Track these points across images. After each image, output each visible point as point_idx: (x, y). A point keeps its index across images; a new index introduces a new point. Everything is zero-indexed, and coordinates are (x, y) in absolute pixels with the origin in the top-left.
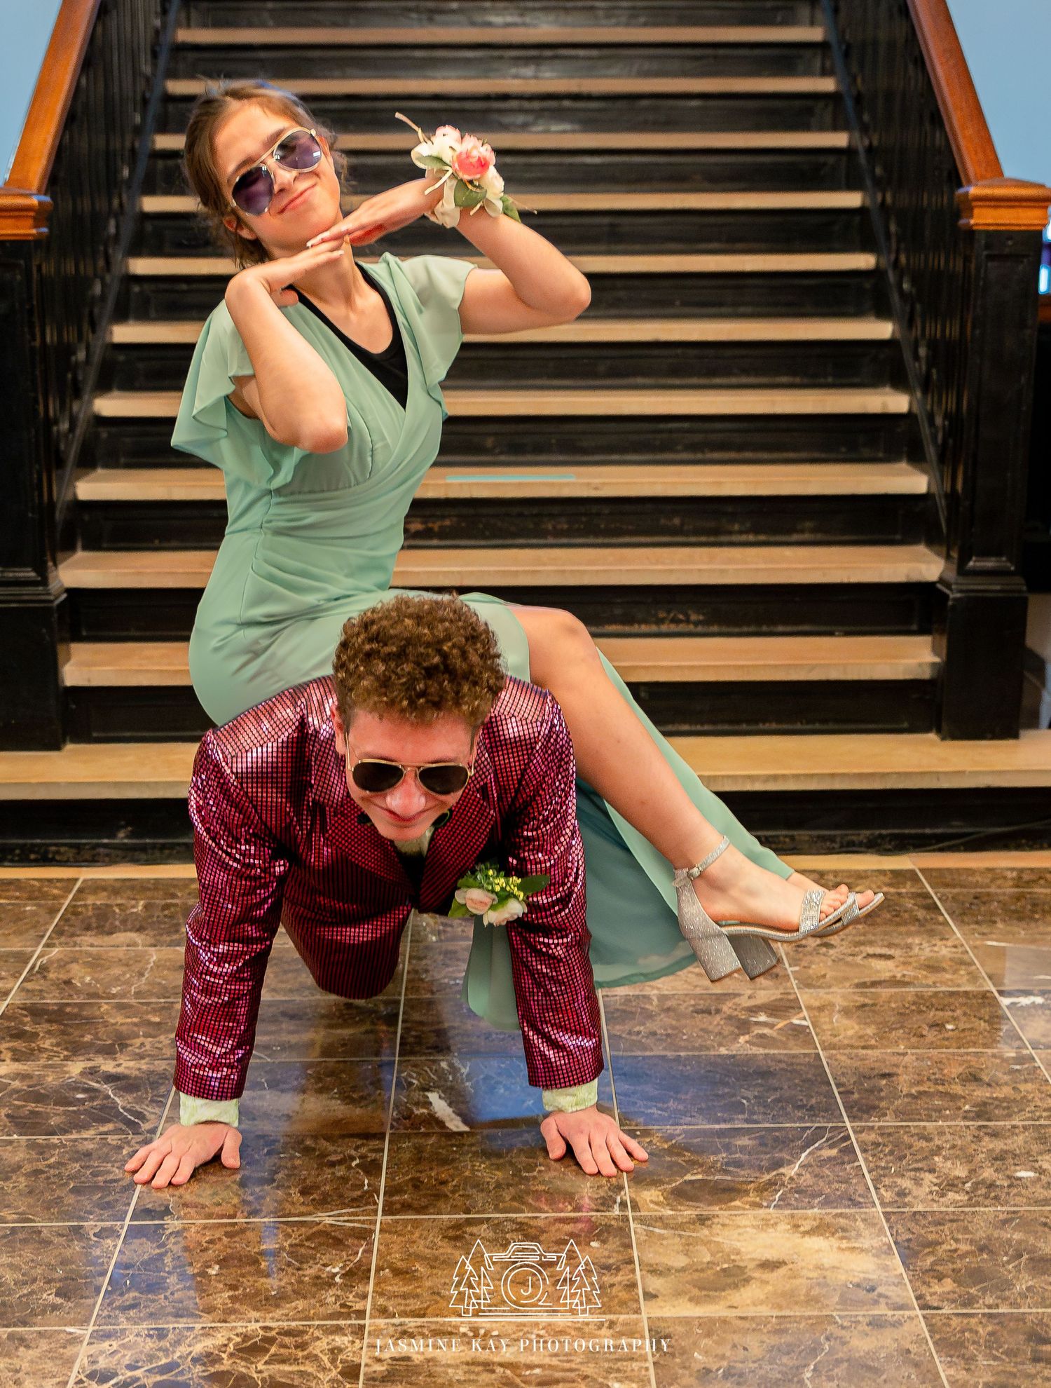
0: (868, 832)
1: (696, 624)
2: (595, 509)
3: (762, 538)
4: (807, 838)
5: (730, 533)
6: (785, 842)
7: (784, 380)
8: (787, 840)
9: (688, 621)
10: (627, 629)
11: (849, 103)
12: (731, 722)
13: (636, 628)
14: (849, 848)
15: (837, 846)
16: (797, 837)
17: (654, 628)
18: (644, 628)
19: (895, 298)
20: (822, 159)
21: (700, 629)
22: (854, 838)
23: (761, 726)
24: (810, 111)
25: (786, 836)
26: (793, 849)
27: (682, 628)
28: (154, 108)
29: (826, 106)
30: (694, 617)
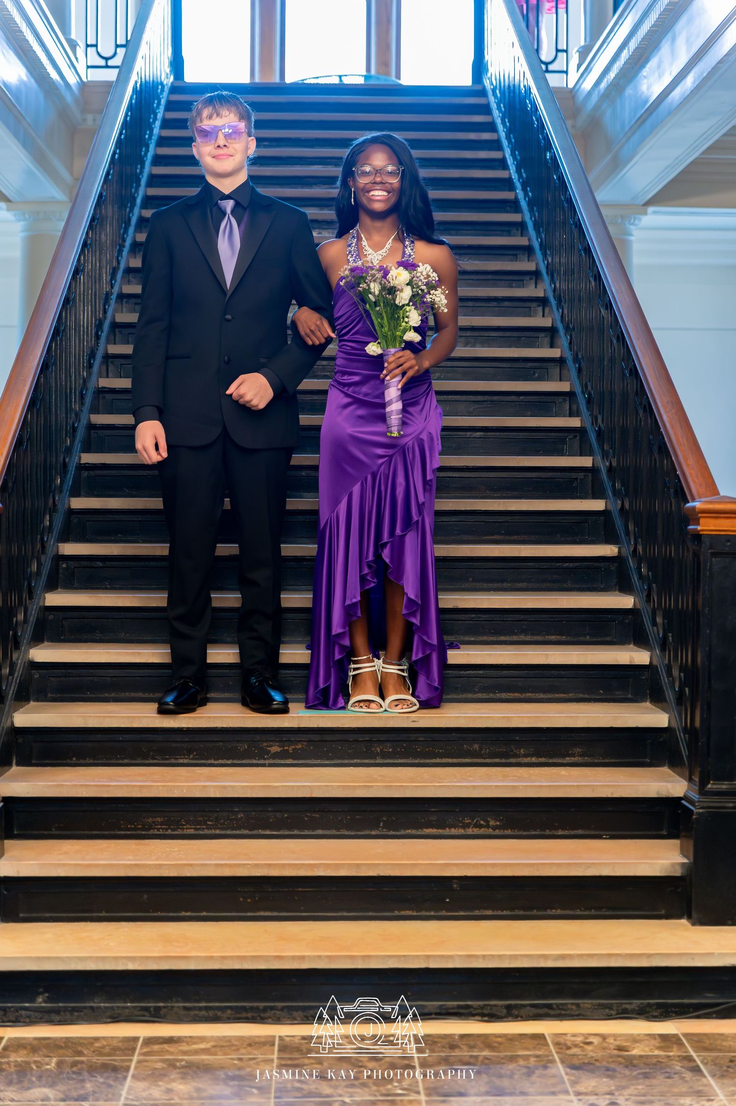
0: (639, 1002)
1: (494, 828)
2: (413, 736)
3: (543, 760)
4: (589, 1006)
5: (518, 756)
6: (572, 1009)
7: (553, 638)
8: (574, 1007)
9: (488, 826)
10: (441, 832)
11: (593, 437)
12: (525, 909)
13: (447, 831)
14: (624, 1014)
15: (613, 1013)
16: (581, 1005)
17: (461, 831)
18: (454, 831)
19: (635, 578)
20: (574, 475)
21: (497, 832)
22: (627, 1006)
23: (549, 912)
24: (563, 441)
25: (573, 1004)
26: (578, 1015)
27: (482, 831)
28: (80, 434)
29: (575, 437)
30: (492, 823)
